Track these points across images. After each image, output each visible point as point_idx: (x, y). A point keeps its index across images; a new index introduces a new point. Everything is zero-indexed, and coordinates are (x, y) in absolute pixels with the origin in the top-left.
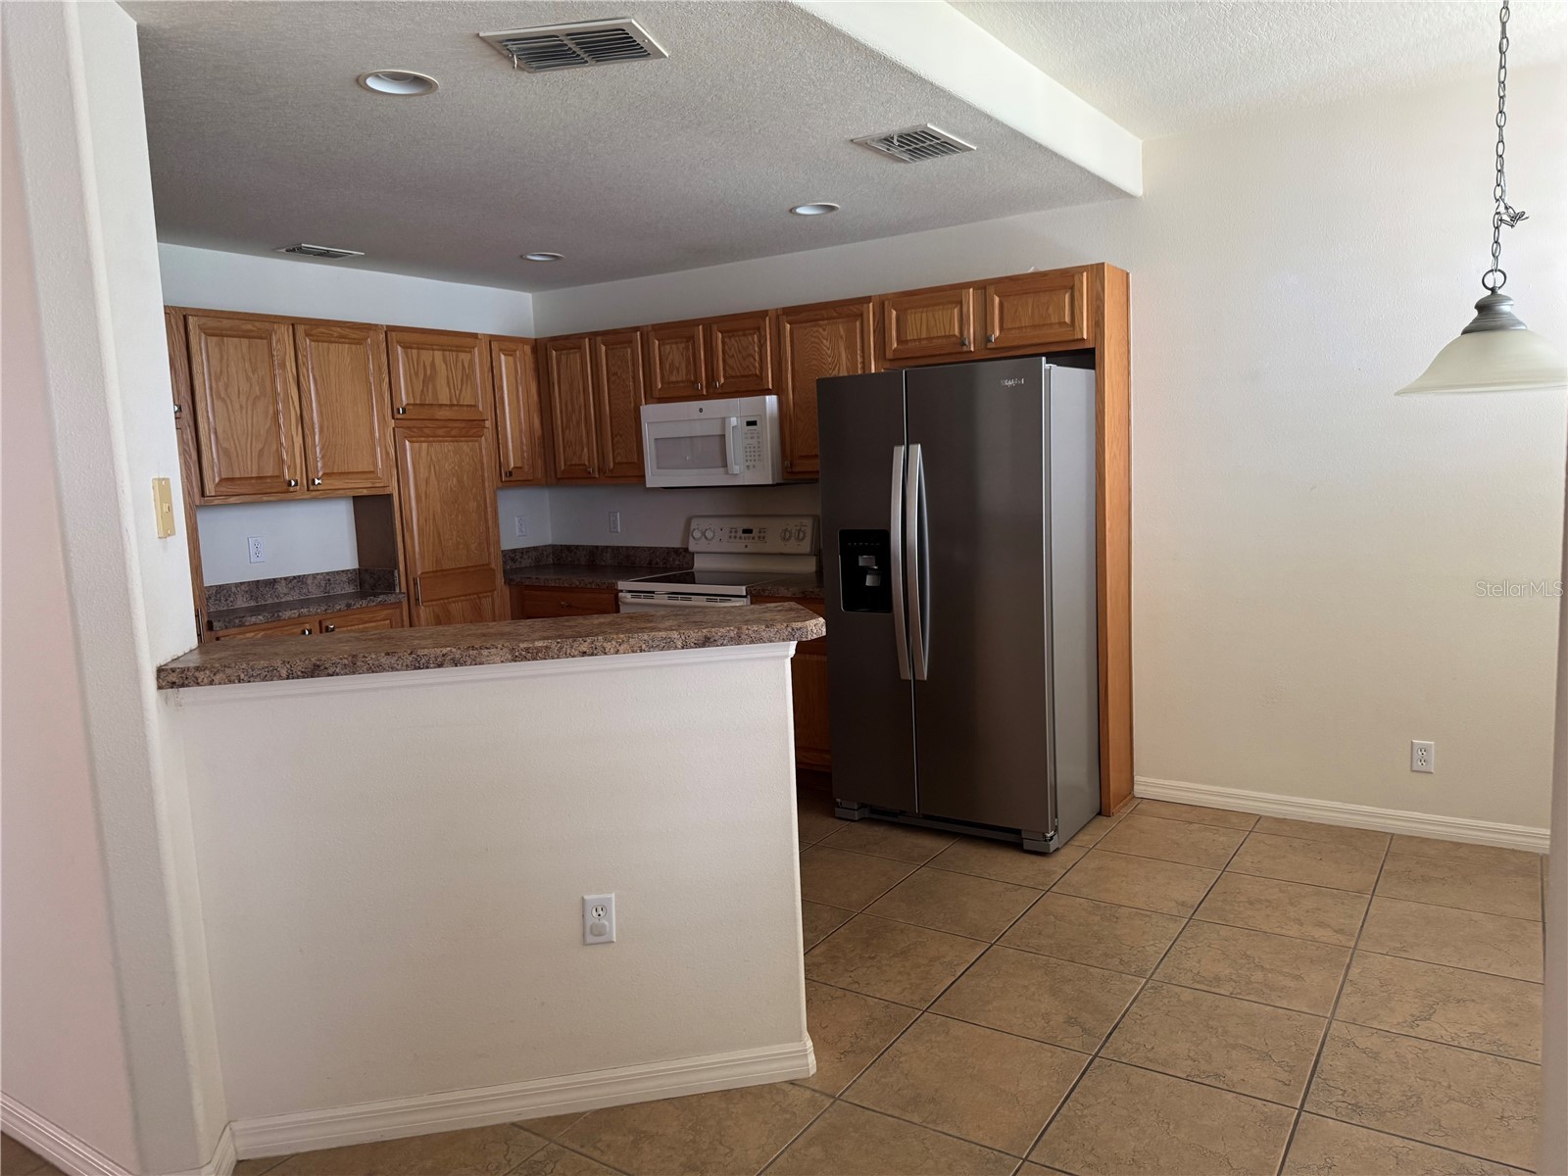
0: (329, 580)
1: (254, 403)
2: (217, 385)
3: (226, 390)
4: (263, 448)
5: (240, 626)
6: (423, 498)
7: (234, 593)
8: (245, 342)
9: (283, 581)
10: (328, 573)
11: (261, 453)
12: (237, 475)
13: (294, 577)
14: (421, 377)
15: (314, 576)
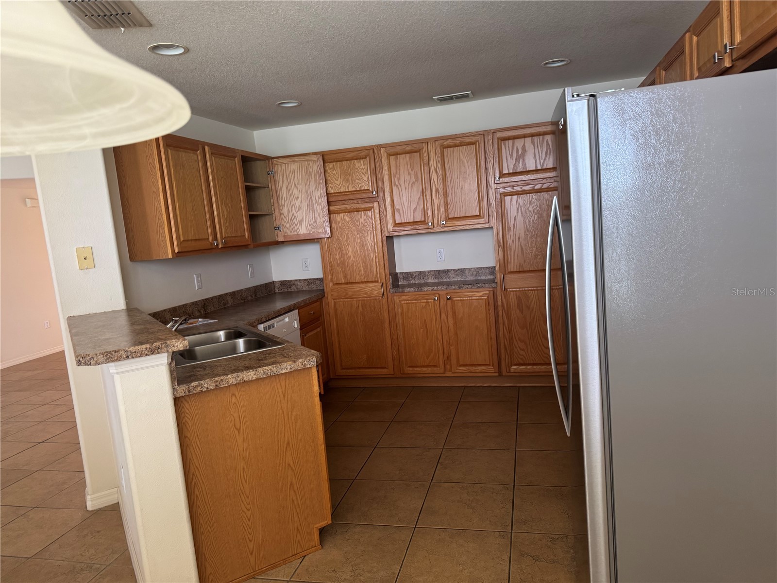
0: (478, 272)
1: (412, 186)
2: (394, 179)
3: (398, 181)
4: (416, 207)
5: (402, 292)
6: (512, 228)
7: (427, 275)
8: (408, 155)
9: (452, 271)
10: (478, 268)
11: (415, 210)
12: (403, 221)
13: (459, 269)
14: (515, 155)
15: (470, 269)
